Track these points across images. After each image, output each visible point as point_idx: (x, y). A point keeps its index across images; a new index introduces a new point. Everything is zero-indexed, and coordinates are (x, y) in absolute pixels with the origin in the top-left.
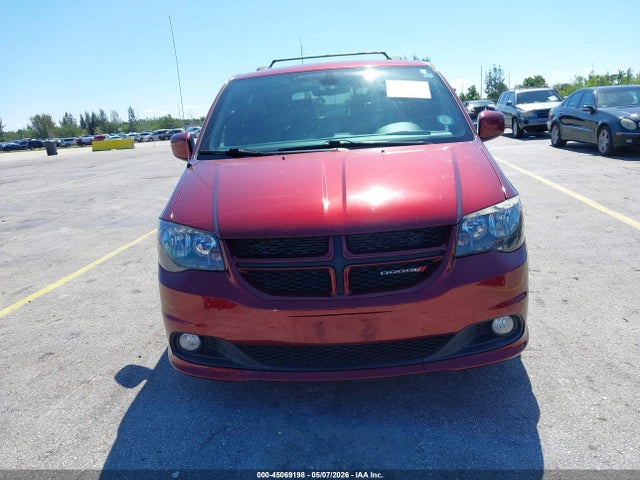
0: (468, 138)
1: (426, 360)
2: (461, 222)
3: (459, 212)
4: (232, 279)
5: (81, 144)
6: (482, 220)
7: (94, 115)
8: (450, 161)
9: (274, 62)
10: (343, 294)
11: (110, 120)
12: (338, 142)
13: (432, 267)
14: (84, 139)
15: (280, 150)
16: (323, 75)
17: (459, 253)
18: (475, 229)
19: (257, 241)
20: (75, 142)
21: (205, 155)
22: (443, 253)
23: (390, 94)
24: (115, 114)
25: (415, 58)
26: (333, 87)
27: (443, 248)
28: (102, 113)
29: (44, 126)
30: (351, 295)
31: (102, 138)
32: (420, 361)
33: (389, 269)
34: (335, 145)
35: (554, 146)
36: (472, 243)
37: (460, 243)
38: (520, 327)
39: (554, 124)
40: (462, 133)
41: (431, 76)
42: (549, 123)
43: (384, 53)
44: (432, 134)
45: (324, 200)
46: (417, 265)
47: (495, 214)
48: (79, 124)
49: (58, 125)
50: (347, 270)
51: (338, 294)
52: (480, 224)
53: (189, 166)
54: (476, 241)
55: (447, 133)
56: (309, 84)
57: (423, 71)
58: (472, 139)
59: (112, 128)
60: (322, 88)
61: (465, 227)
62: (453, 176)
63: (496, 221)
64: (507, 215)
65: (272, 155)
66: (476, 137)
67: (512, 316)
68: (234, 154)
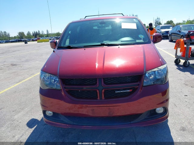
0: (149, 42)
1: (132, 122)
2: (146, 73)
3: (145, 70)
4: (63, 93)
5: (33, 40)
6: (153, 73)
7: (36, 32)
8: (142, 51)
9: (86, 17)
10: (102, 99)
11: (41, 33)
12: (104, 44)
13: (134, 90)
14: (34, 39)
15: (84, 46)
16: (101, 21)
17: (144, 85)
18: (150, 76)
19: (72, 79)
20: (31, 40)
21: (60, 48)
22: (139, 85)
23: (123, 27)
24: (43, 32)
25: (133, 15)
26: (103, 25)
27: (138, 83)
28: (39, 31)
29: (22, 35)
30: (105, 99)
31: (39, 39)
32: (130, 123)
33: (118, 91)
34: (103, 45)
35: (170, 41)
36: (149, 81)
37: (145, 81)
38: (166, 111)
39: (170, 35)
40: (147, 41)
41: (137, 21)
42: (168, 35)
43: (122, 14)
44: (137, 41)
45: (96, 64)
46: (129, 89)
47: (158, 71)
48: (32, 35)
49: (26, 35)
50: (103, 91)
51: (100, 99)
52: (152, 74)
53: (54, 51)
54: (151, 80)
55: (142, 41)
56: (96, 24)
57: (134, 20)
58: (150, 43)
59: (42, 36)
60: (100, 25)
61: (147, 75)
62: (143, 56)
63: (158, 73)
64: (162, 71)
65: (81, 48)
66: (152, 42)
67: (163, 107)
68: (69, 48)
